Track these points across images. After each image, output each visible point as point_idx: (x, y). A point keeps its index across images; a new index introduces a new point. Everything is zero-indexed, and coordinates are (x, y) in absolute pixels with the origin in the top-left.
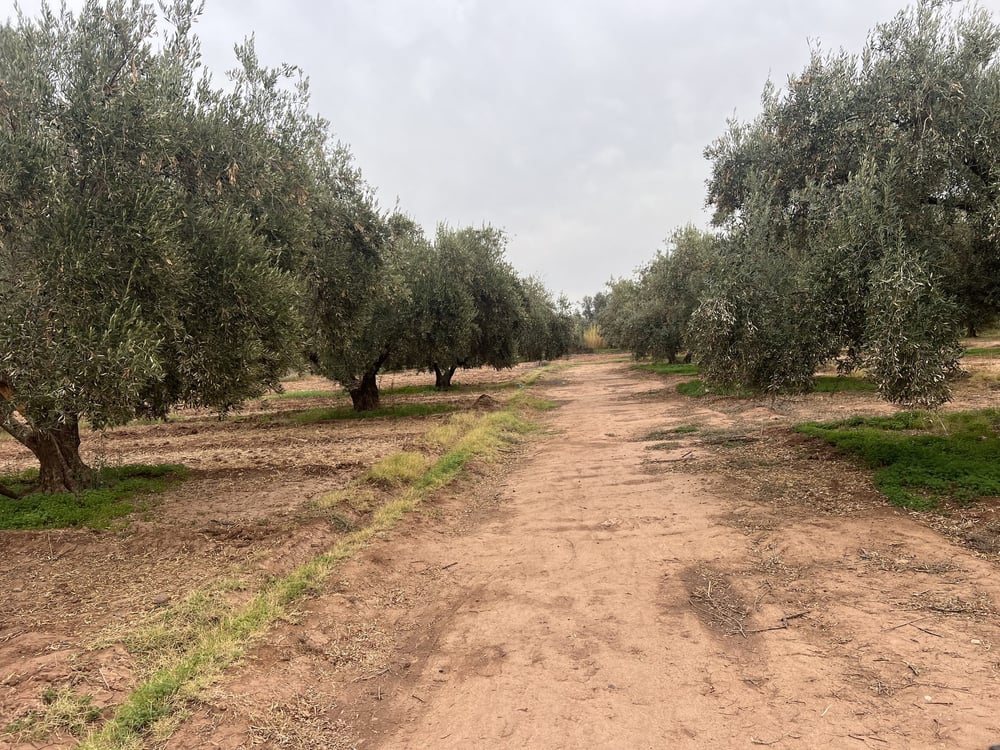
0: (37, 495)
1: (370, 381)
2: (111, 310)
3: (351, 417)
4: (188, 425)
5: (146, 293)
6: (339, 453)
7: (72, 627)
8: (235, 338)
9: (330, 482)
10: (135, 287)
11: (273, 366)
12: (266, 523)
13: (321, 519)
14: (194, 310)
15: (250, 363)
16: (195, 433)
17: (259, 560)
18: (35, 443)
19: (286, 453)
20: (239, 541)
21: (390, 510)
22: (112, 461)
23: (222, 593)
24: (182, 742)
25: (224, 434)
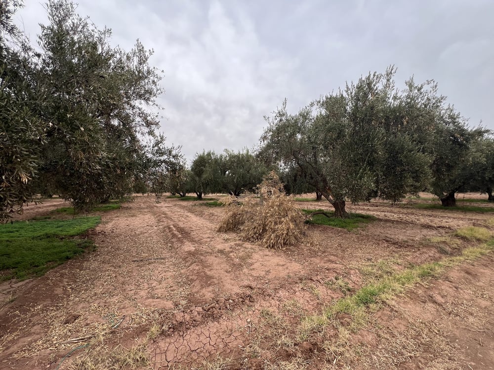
0: (334, 218)
1: (452, 196)
2: (360, 169)
3: (441, 208)
4: (374, 204)
5: (371, 164)
6: (437, 222)
7: (342, 258)
8: (401, 178)
9: (434, 232)
10: (368, 162)
11: (416, 188)
12: (407, 242)
13: (433, 246)
14: (386, 169)
15: (407, 186)
16: (377, 206)
17: (406, 255)
18: (335, 205)
19: (412, 218)
20: (396, 246)
21: (471, 252)
22: (353, 212)
23: (392, 263)
24: (380, 317)
25: (388, 208)
